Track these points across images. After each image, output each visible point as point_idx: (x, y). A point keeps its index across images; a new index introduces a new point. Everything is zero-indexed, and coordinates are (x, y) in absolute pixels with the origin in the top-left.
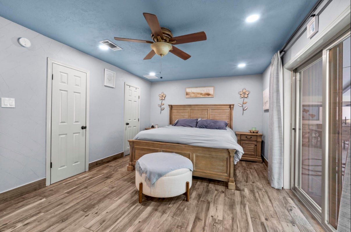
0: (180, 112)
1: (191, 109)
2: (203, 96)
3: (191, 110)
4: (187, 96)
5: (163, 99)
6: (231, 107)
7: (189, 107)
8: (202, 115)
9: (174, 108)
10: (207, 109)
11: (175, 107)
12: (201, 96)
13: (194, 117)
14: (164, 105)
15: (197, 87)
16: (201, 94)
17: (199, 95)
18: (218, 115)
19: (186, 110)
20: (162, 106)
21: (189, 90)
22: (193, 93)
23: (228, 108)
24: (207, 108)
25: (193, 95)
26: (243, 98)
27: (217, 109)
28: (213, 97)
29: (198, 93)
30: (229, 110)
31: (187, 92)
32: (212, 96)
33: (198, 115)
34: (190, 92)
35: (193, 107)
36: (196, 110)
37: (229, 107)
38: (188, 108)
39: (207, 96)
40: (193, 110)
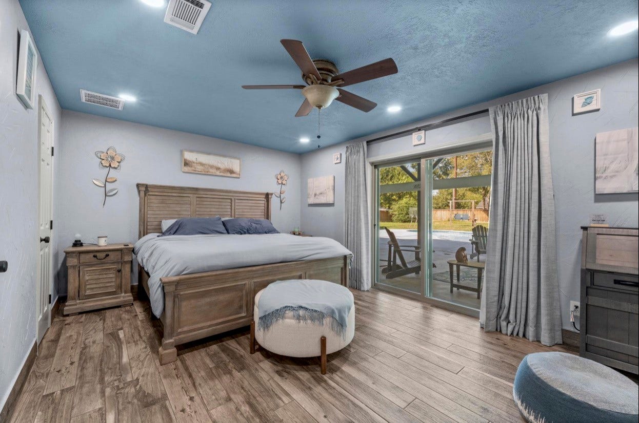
0: (170, 202)
1: (197, 197)
2: (221, 174)
3: (198, 199)
4: (186, 169)
5: (112, 166)
6: (267, 196)
7: (194, 192)
8: (220, 210)
9: (151, 194)
10: (231, 199)
11: (156, 190)
12: (218, 173)
13: (206, 213)
14: (116, 183)
15: (209, 154)
16: (218, 169)
17: (213, 171)
18: (249, 210)
19: (184, 199)
20: (109, 187)
21: (189, 156)
22: (202, 164)
23: (263, 199)
24: (230, 197)
25: (199, 168)
26: (280, 185)
27: (248, 200)
28: (239, 178)
29: (212, 167)
30: (264, 202)
31: (185, 160)
32: (238, 176)
33: (213, 210)
34: (194, 160)
35: (202, 193)
36: (209, 199)
37: (264, 196)
38: (191, 195)
39: (229, 175)
40: (202, 199)
